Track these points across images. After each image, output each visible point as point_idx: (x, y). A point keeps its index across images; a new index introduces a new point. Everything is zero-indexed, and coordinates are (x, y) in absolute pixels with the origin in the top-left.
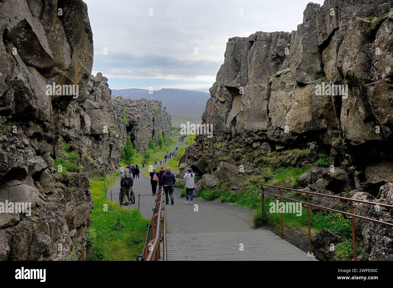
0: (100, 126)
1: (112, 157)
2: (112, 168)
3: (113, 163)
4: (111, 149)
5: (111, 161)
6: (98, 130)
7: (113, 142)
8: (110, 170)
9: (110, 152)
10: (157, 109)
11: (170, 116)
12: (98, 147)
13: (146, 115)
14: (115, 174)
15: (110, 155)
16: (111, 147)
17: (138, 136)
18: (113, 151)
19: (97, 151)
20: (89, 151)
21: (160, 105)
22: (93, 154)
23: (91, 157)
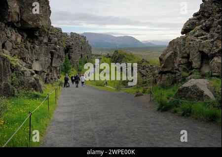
0: (35, 17)
1: (53, 65)
2: (54, 77)
3: (55, 72)
4: (52, 56)
5: (52, 69)
6: (31, 22)
7: (55, 49)
8: (52, 79)
9: (52, 59)
10: (83, 41)
11: (91, 47)
12: (34, 47)
13: (77, 43)
14: (58, 83)
15: (51, 63)
16: (52, 54)
17: (73, 56)
18: (54, 59)
19: (32, 52)
20: (16, 49)
21: (85, 38)
22: (23, 54)
23: (20, 59)
